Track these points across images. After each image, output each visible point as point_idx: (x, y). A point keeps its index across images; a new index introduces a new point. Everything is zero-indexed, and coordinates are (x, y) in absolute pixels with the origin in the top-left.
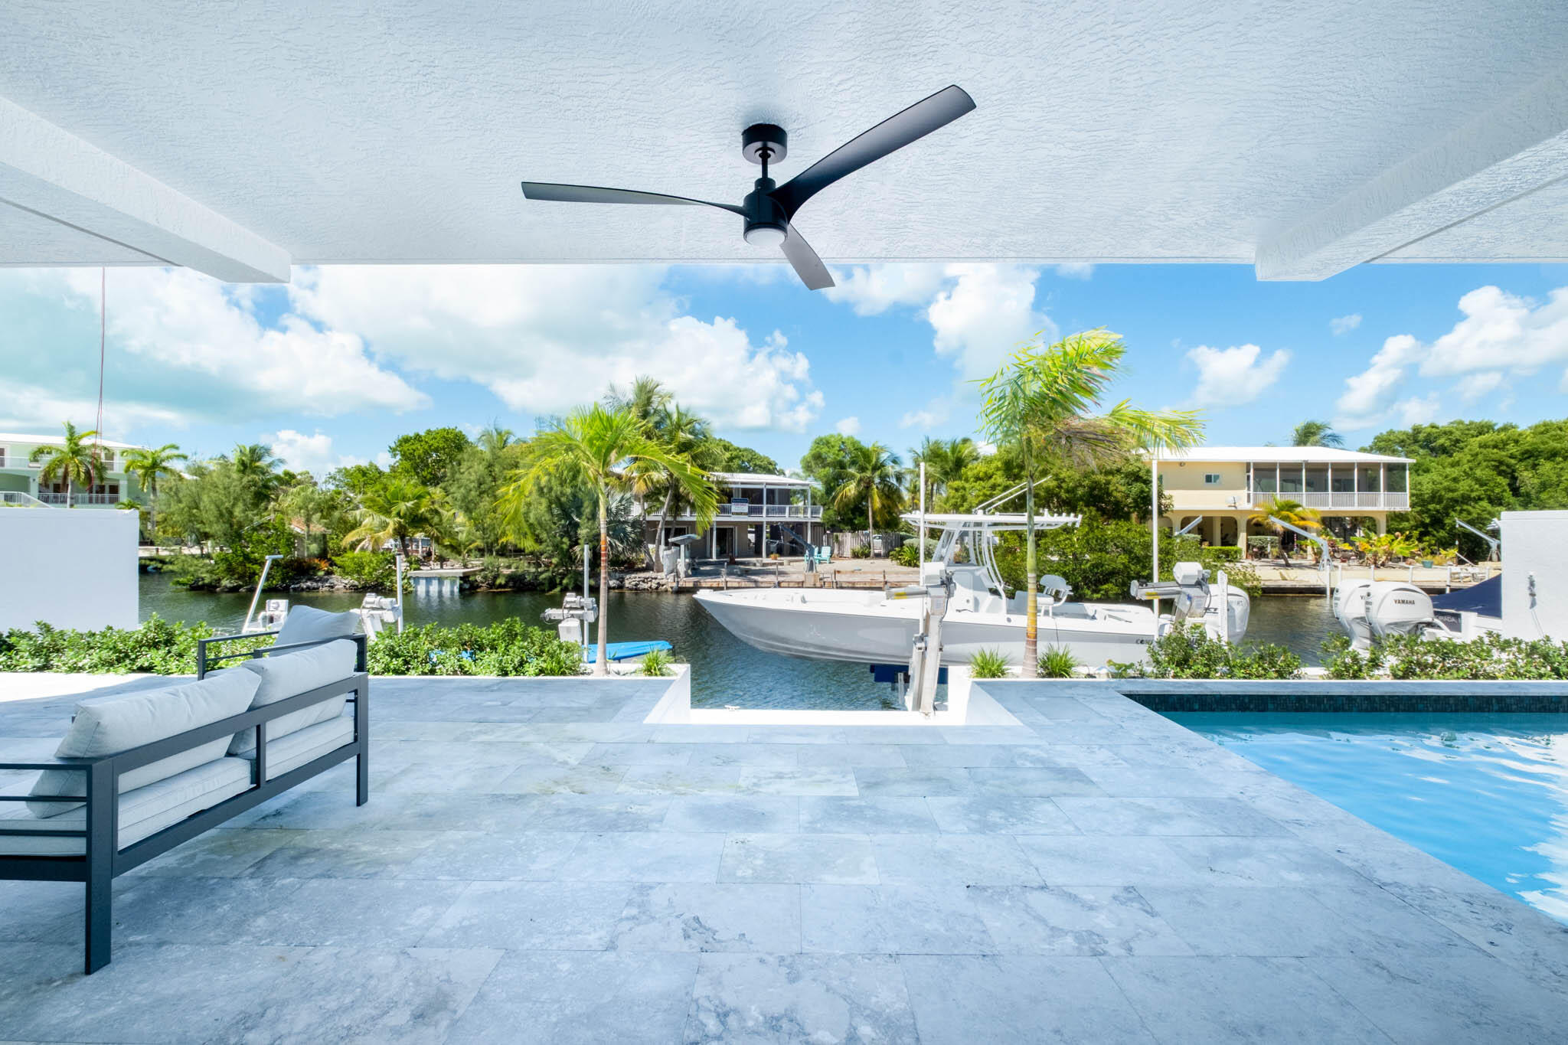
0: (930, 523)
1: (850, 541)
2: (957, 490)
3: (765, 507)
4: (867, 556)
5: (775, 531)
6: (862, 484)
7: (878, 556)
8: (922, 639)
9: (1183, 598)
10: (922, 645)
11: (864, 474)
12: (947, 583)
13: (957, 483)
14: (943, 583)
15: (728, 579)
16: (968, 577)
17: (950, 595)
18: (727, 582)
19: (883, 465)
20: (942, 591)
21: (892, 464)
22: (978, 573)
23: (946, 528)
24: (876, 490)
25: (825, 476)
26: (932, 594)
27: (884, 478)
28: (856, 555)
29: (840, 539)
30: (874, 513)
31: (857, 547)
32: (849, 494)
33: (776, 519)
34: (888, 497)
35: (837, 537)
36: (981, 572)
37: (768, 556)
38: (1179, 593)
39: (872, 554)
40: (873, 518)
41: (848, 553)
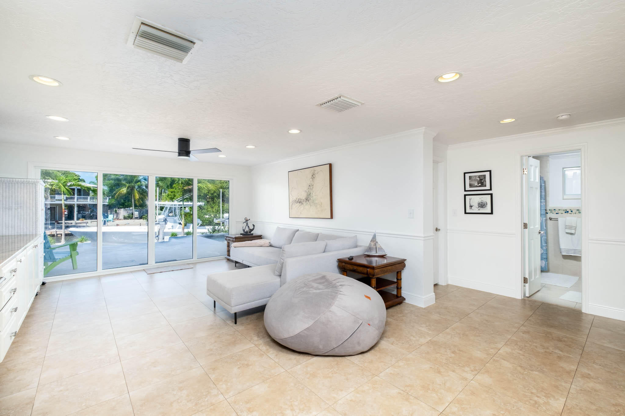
0: (160, 205)
1: (123, 212)
2: (172, 192)
3: (76, 196)
4: (131, 218)
5: (81, 208)
6: (129, 188)
7: (136, 218)
8: (157, 237)
9: (225, 222)
10: (158, 238)
11: (130, 184)
12: (165, 221)
13: (172, 190)
14: (164, 221)
15: (57, 230)
16: (172, 220)
17: (166, 224)
18: (57, 232)
19: (140, 181)
20: (164, 223)
21: (144, 181)
22: (175, 219)
23: (165, 206)
24: (136, 191)
25: (110, 184)
26: (161, 224)
27: (139, 187)
28: (125, 218)
29: (118, 211)
30: (135, 201)
31: (126, 215)
32: (122, 192)
33: (82, 202)
34: (142, 194)
35: (116, 211)
36: (176, 218)
37: (78, 219)
38: (225, 221)
39: (134, 217)
40: (134, 202)
41: (121, 216)
